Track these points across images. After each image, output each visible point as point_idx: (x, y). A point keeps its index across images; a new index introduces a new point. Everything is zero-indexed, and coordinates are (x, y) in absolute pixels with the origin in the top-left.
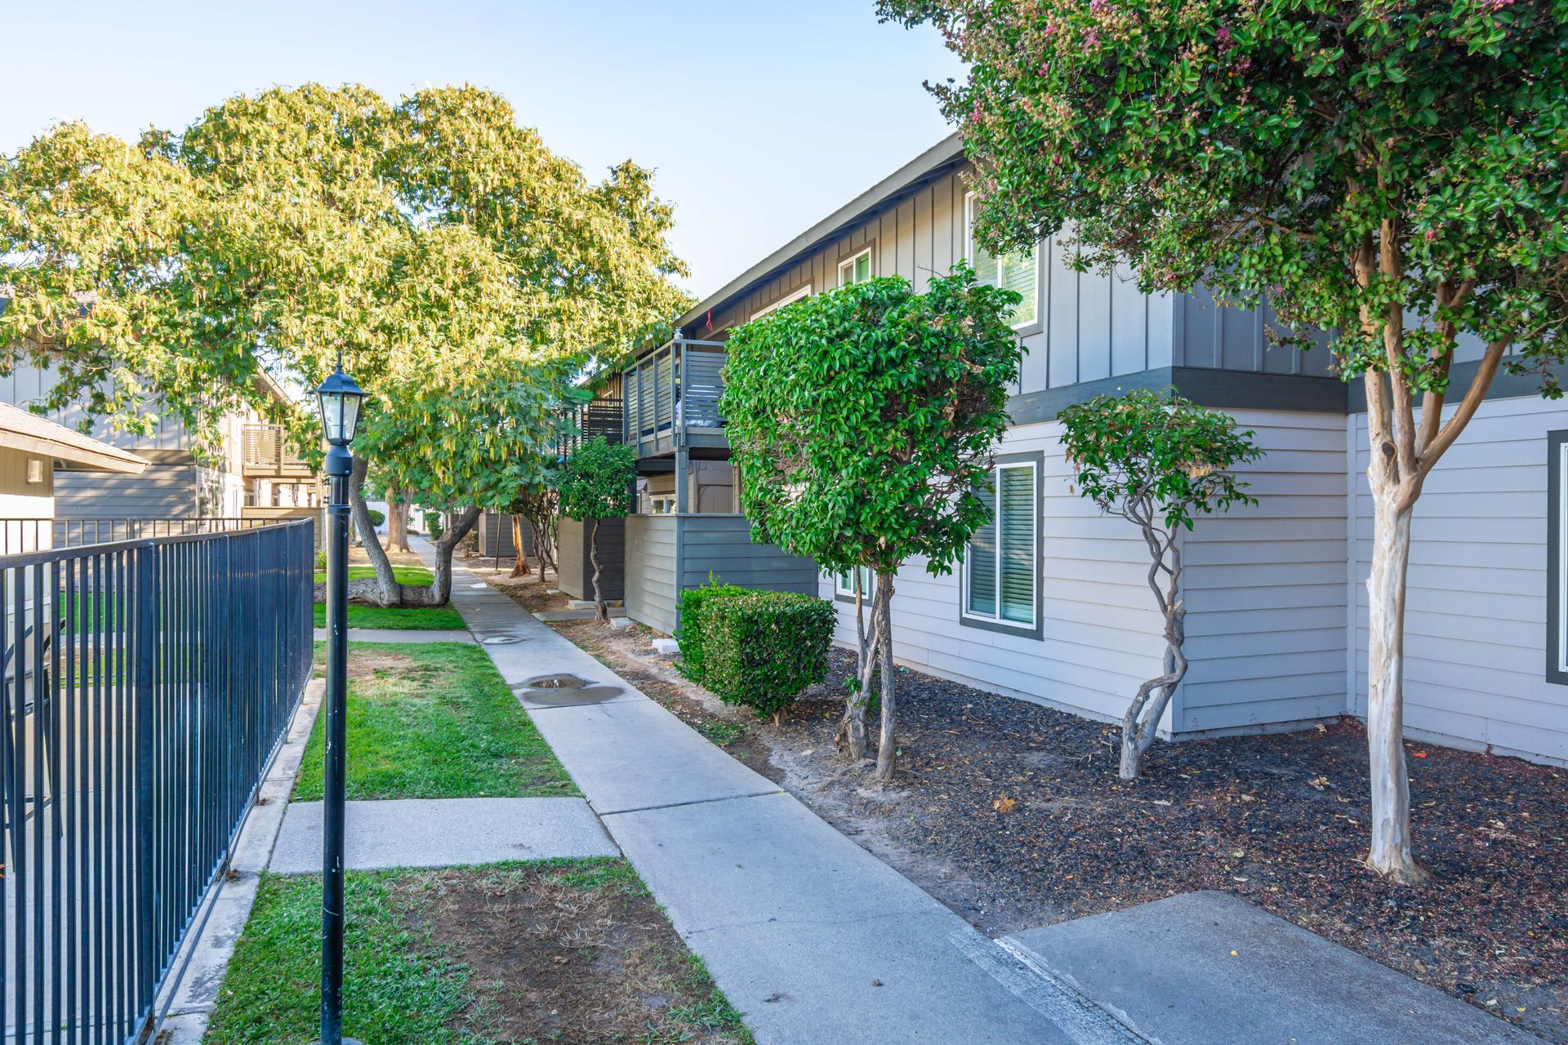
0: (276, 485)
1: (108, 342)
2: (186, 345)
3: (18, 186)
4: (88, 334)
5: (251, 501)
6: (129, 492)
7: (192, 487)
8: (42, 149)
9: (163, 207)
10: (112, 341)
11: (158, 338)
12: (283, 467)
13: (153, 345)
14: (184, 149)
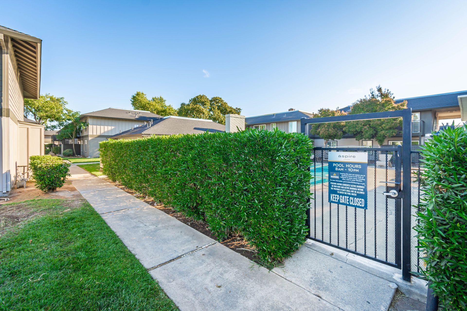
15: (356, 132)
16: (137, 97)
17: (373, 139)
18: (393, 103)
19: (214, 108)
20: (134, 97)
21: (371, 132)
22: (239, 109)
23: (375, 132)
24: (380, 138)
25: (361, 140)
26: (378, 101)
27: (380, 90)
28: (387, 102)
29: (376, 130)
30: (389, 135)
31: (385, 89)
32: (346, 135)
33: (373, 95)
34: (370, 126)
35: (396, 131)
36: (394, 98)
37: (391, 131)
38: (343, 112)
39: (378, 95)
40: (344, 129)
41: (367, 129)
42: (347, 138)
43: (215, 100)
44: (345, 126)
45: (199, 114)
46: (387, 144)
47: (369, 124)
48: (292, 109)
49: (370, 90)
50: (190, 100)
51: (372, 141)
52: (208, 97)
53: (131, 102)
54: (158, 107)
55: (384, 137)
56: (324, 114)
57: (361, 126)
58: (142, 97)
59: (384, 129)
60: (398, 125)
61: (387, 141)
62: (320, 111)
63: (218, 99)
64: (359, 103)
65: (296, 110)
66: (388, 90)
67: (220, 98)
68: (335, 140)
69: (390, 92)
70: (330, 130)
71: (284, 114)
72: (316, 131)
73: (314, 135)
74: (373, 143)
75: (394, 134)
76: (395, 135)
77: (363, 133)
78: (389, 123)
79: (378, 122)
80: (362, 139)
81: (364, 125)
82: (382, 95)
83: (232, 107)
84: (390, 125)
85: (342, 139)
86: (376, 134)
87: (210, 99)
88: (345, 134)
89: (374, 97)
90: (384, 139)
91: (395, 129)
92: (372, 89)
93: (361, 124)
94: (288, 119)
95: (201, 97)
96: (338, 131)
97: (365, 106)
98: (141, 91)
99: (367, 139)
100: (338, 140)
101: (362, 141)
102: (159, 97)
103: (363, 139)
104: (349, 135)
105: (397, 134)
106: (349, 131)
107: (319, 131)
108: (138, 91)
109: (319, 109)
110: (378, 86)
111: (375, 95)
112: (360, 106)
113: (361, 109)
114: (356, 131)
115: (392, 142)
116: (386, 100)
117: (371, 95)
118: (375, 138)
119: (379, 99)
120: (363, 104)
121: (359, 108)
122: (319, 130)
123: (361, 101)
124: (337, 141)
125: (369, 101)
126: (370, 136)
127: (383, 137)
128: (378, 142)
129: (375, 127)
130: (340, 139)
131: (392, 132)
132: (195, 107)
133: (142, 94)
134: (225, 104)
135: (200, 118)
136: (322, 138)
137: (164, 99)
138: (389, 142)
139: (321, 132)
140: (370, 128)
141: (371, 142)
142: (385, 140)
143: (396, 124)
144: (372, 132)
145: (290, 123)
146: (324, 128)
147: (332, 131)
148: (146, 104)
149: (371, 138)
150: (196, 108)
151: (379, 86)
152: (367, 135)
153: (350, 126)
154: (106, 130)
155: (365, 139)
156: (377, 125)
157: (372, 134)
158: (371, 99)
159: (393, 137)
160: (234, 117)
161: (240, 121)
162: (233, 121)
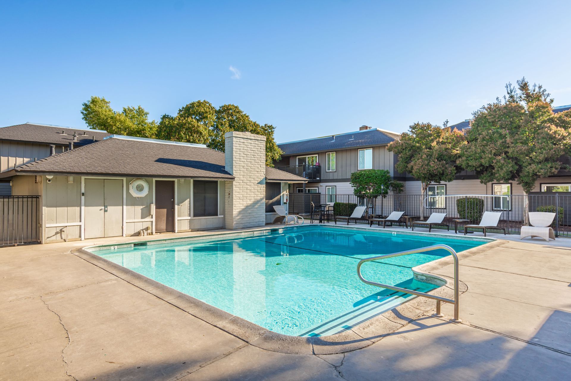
15: (481, 168)
16: (92, 105)
17: (514, 180)
18: (551, 112)
19: (222, 125)
20: (86, 107)
21: (510, 166)
22: (271, 127)
23: (517, 167)
24: (526, 179)
25: (490, 183)
26: (522, 108)
27: (524, 87)
28: (539, 108)
29: (520, 163)
30: (545, 173)
31: (535, 86)
32: (463, 173)
33: (512, 97)
34: (507, 156)
35: (558, 164)
36: (552, 101)
37: (549, 165)
38: (455, 129)
39: (521, 97)
40: (458, 162)
41: (502, 162)
42: (464, 179)
43: (226, 110)
44: (460, 157)
45: (192, 135)
46: (539, 191)
47: (506, 153)
48: (366, 127)
49: (507, 87)
50: (180, 111)
51: (511, 184)
52: (213, 106)
53: (82, 116)
54: (131, 124)
55: (535, 177)
56: (420, 133)
57: (490, 156)
58: (101, 105)
59: (534, 162)
60: (562, 153)
61: (539, 185)
62: (413, 128)
63: (231, 109)
64: (486, 112)
65: (373, 128)
66: (540, 87)
67: (236, 107)
68: (442, 182)
69: (544, 91)
70: (432, 164)
71: (349, 136)
72: (407, 167)
73: (404, 173)
74: (513, 188)
75: (554, 170)
76: (556, 173)
77: (494, 169)
78: (545, 149)
79: (524, 148)
80: (492, 180)
81: (495, 155)
82: (529, 97)
83: (257, 123)
84: (547, 153)
85: (454, 181)
86: (519, 171)
87: (218, 109)
88: (460, 172)
89: (514, 101)
90: (534, 180)
91: (556, 161)
92: (510, 85)
93: (491, 151)
94: (357, 144)
95: (200, 104)
96: (447, 166)
97: (498, 118)
98: (99, 96)
99: (501, 182)
100: (447, 183)
101: (492, 184)
102: (136, 108)
103: (495, 181)
104: (468, 174)
105: (559, 172)
106: (468, 166)
107: (412, 167)
108: (94, 97)
109: (412, 124)
110: (520, 79)
111: (515, 96)
112: (488, 117)
113: (489, 122)
114: (481, 165)
115: (547, 187)
116: (536, 106)
117: (507, 96)
118: (516, 179)
119: (523, 103)
120: (494, 114)
121: (487, 121)
122: (412, 163)
123: (490, 108)
124: (446, 185)
125: (506, 107)
126: (508, 175)
127: (532, 176)
128: (523, 186)
129: (516, 158)
130: (450, 180)
131: (551, 167)
132: (184, 121)
133: (103, 100)
134: (242, 117)
135: (194, 142)
136: (418, 179)
137: (146, 111)
138: (543, 186)
139: (415, 168)
140: (507, 160)
141: (509, 185)
142: (536, 182)
143: (559, 150)
144: (512, 167)
145: (360, 152)
146: (420, 160)
147: (435, 166)
148: (107, 119)
149: (509, 179)
150: (185, 124)
151: (523, 80)
152: (502, 173)
153: (470, 156)
154: (12, 165)
155: (497, 180)
156: (522, 154)
157: (511, 172)
158: (509, 104)
159: (553, 176)
160: (243, 138)
161: (255, 145)
162: (241, 146)
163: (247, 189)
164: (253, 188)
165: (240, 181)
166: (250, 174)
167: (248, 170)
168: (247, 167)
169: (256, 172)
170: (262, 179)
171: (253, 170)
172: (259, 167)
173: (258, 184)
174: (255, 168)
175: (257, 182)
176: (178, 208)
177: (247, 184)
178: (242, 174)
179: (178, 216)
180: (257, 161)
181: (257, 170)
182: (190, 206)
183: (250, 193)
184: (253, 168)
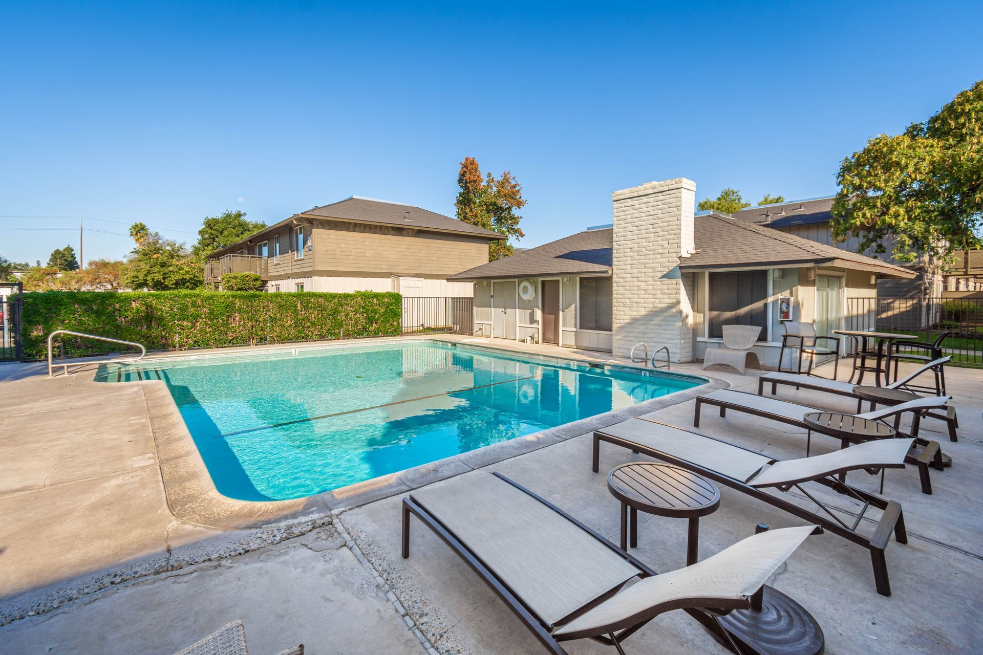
0: (958, 279)
1: (896, 224)
2: (935, 219)
3: (857, 169)
4: (887, 222)
5: (945, 288)
6: (887, 285)
7: (920, 282)
8: (867, 151)
9: (924, 160)
10: (898, 223)
11: (919, 219)
12: (969, 270)
13: (917, 222)
14: (928, 129)
160: (631, 198)
161: (656, 203)
162: (627, 213)
163: (638, 287)
164: (651, 287)
165: (625, 276)
166: (646, 261)
167: (641, 253)
168: (639, 249)
169: (659, 256)
170: (671, 268)
171: (651, 253)
172: (666, 245)
173: (663, 277)
174: (657, 248)
175: (660, 275)
176: (563, 315)
177: (640, 279)
178: (630, 262)
179: (564, 326)
180: (661, 233)
181: (661, 251)
182: (576, 314)
183: (646, 296)
184: (652, 248)
